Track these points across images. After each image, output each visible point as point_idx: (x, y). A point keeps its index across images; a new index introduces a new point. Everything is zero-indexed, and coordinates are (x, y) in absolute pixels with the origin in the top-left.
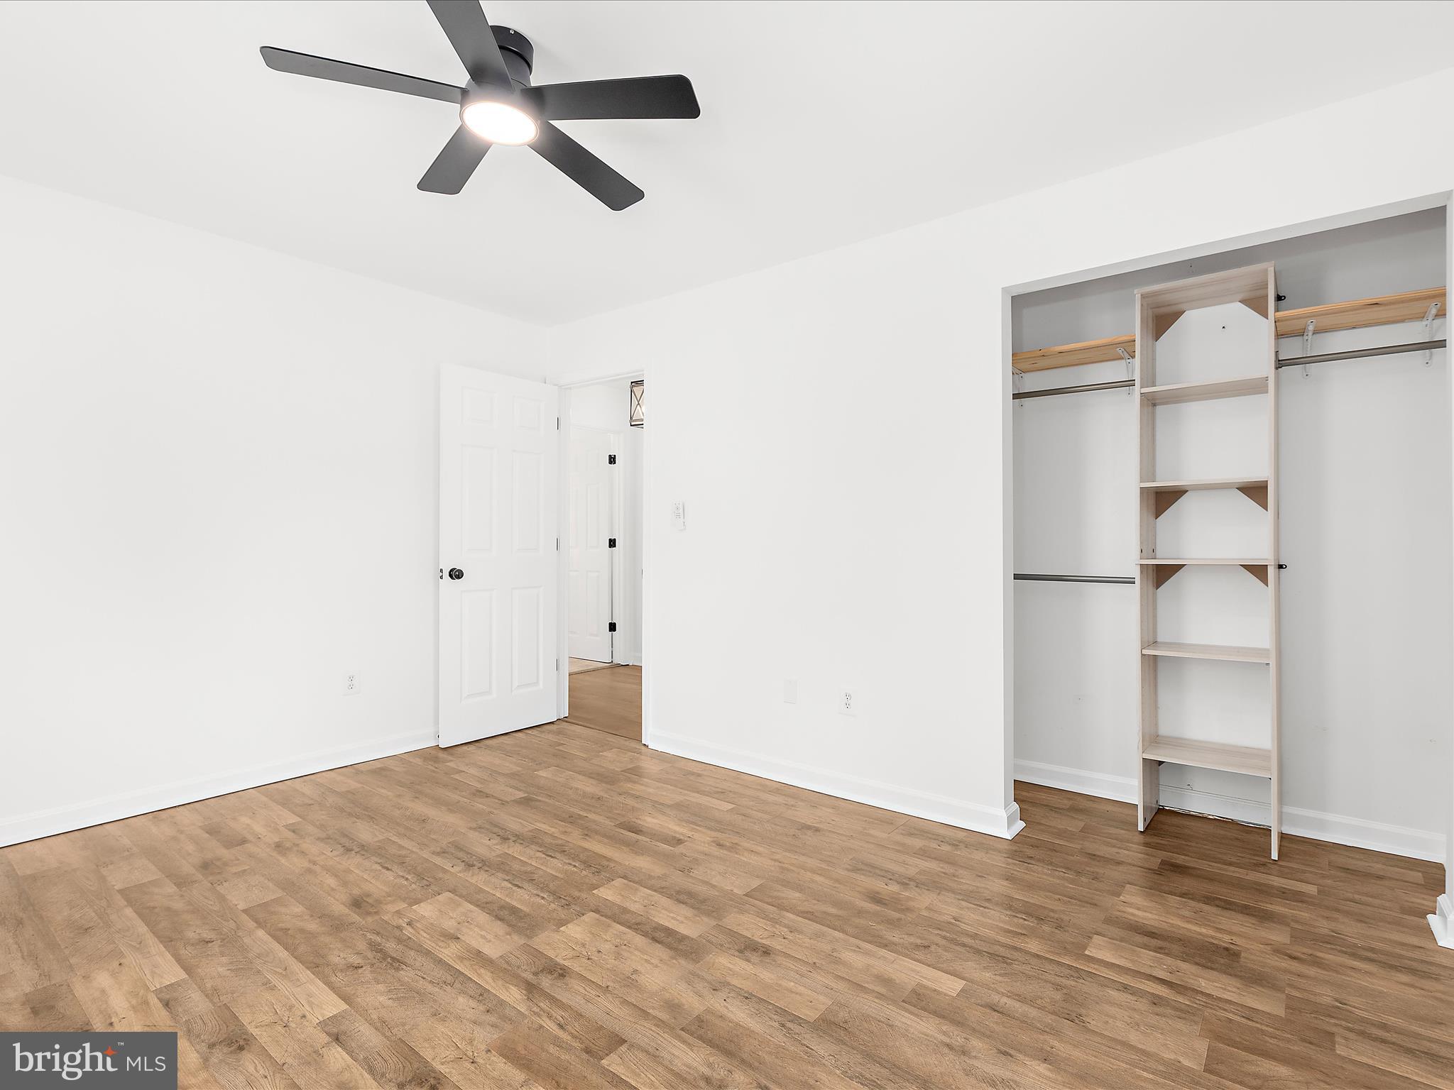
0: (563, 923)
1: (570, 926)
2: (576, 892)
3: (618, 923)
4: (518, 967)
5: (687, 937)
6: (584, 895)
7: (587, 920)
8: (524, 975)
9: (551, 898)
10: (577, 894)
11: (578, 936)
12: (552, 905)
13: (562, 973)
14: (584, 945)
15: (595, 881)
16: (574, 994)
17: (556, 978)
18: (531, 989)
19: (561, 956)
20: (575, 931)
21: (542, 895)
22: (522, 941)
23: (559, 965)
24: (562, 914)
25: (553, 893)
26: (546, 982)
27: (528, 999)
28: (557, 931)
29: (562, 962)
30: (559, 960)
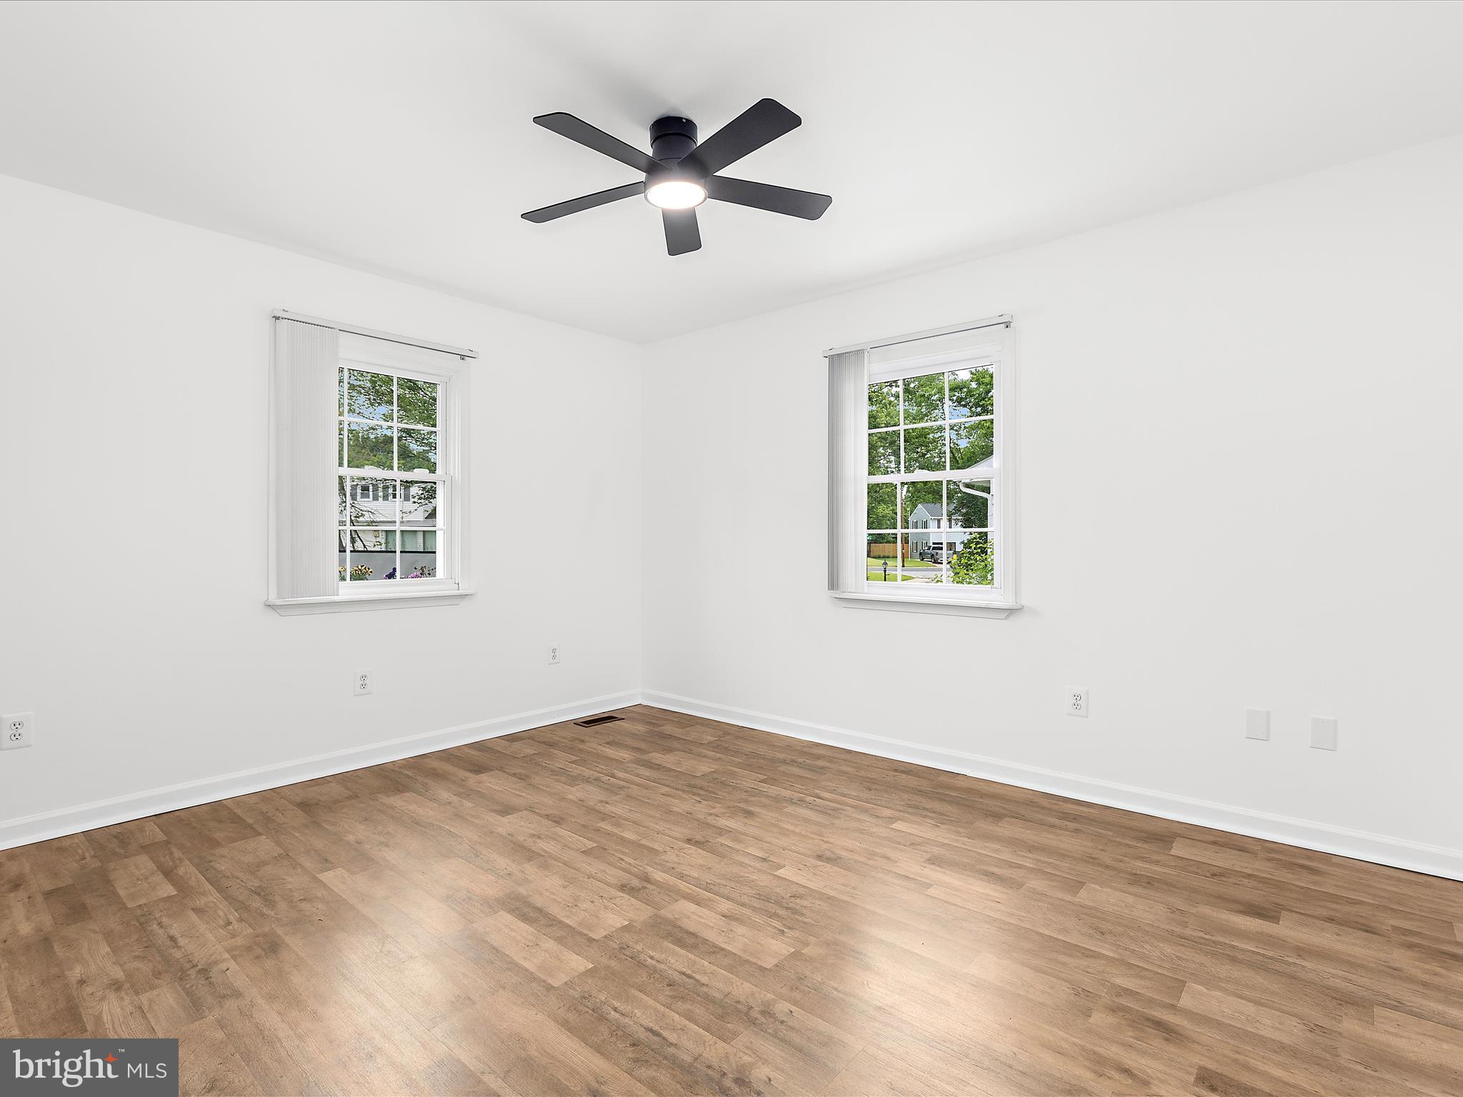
0: (625, 929)
1: (619, 925)
2: (613, 964)
3: (570, 927)
4: (660, 893)
5: (509, 912)
6: (604, 960)
7: (602, 930)
8: (653, 887)
9: (642, 957)
10: (613, 963)
11: (612, 916)
12: (639, 948)
13: (623, 887)
14: (606, 907)
15: (590, 981)
16: (614, 875)
17: (628, 884)
18: (646, 879)
19: (625, 899)
20: (614, 920)
21: (654, 962)
22: (662, 912)
23: (626, 893)
24: (628, 938)
25: (641, 964)
26: (636, 882)
27: (647, 873)
28: (631, 920)
29: (624, 895)
30: (627, 897)
